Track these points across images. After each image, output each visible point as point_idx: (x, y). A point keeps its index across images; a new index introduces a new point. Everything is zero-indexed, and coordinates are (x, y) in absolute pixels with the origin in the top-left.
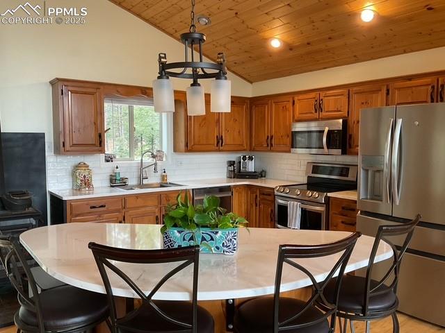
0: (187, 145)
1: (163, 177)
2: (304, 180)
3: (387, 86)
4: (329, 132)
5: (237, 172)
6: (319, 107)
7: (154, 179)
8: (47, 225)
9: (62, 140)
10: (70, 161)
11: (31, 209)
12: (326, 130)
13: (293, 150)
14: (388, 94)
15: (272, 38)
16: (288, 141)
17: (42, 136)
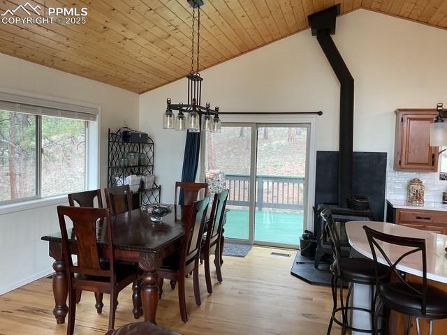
8: (383, 221)
9: (399, 159)
11: (368, 211)
17: (385, 155)
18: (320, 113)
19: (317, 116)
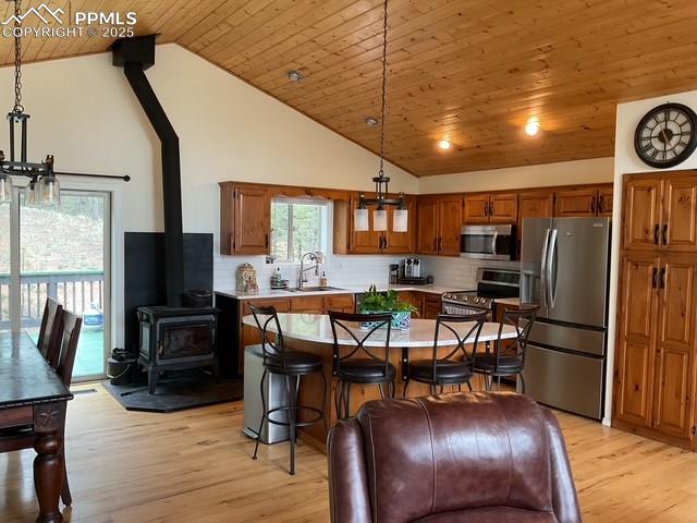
0: (348, 247)
1: (322, 281)
2: (474, 287)
3: (554, 193)
4: (498, 236)
5: (399, 276)
6: (489, 211)
7: (313, 282)
9: (232, 241)
10: (233, 262)
12: (496, 233)
13: (462, 254)
14: (554, 201)
15: (441, 139)
16: (458, 244)
17: (211, 236)
18: (127, 178)
19: (123, 181)
